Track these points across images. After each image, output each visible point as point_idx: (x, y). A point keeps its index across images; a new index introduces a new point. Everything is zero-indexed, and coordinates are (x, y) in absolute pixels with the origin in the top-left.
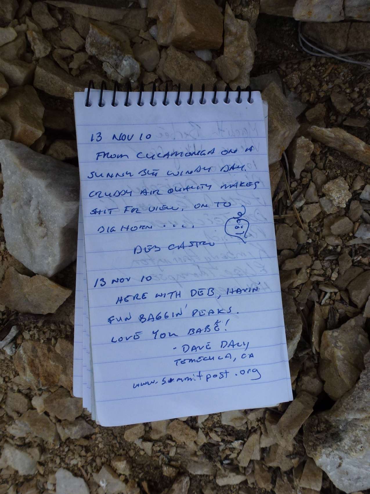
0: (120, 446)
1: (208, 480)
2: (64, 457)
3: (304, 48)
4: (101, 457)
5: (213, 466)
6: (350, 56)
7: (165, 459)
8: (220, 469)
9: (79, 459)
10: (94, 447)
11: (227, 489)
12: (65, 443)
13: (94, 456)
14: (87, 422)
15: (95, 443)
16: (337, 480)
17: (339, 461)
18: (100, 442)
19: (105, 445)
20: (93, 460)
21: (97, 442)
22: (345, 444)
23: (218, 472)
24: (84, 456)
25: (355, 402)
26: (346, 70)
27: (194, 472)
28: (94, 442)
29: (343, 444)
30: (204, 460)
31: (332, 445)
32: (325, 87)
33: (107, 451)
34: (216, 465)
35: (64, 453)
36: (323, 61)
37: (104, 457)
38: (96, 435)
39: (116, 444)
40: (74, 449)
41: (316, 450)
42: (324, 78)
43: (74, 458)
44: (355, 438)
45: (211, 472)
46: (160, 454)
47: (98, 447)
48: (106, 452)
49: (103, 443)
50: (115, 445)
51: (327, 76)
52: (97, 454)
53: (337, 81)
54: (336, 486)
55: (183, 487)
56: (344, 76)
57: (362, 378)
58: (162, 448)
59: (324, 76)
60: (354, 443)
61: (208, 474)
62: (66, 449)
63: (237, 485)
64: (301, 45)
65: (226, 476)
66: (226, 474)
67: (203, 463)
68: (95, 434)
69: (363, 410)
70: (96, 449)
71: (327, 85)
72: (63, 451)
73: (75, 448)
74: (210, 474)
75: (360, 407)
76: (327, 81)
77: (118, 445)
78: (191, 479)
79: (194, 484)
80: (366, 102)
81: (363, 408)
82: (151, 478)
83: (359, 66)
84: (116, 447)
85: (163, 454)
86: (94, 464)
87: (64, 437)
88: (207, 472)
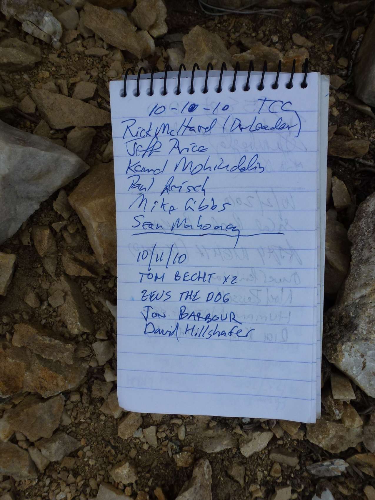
0: (116, 453)
1: (231, 456)
2: (46, 494)
3: (206, 12)
4: (95, 477)
5: (232, 435)
6: (246, 9)
7: (174, 447)
8: (241, 435)
9: (67, 490)
10: (84, 467)
11: (256, 458)
12: (45, 474)
13: (86, 479)
14: (68, 434)
15: (84, 461)
16: (368, 386)
17: (363, 360)
18: (89, 458)
19: (97, 460)
20: (86, 485)
21: (86, 459)
22: (363, 329)
23: (240, 440)
24: (72, 483)
25: (356, 280)
26: (247, 21)
27: (213, 450)
28: (81, 461)
29: (360, 330)
30: (220, 432)
31: (350, 337)
32: (233, 36)
33: (101, 465)
34: (235, 433)
35: (46, 489)
36: (225, 18)
37: (100, 475)
38: (82, 450)
39: (109, 451)
40: (58, 478)
41: (335, 350)
42: (230, 30)
43: (60, 491)
44: (369, 319)
45: (233, 444)
46: (167, 441)
47: (89, 465)
48: (100, 468)
49: (94, 458)
50: (109, 455)
51: (232, 28)
52: (89, 475)
53: (242, 31)
54: (369, 395)
55: (205, 472)
56: (246, 25)
57: (354, 254)
58: (168, 432)
59: (230, 28)
60: (370, 324)
61: (229, 447)
62: (48, 482)
63: (265, 449)
64: (203, 10)
65: (251, 440)
66: (250, 437)
67: (220, 436)
68: (82, 448)
69: (366, 285)
70: (87, 468)
71: (234, 34)
72: (44, 486)
73: (59, 476)
74: (232, 447)
75: (362, 282)
76: (233, 32)
77: (113, 452)
78: (211, 463)
79: (216, 467)
80: (272, 40)
81: (365, 283)
82: (163, 482)
83: (255, 15)
84: (112, 455)
85: (171, 440)
86: (88, 490)
87: (41, 463)
88: (228, 445)
